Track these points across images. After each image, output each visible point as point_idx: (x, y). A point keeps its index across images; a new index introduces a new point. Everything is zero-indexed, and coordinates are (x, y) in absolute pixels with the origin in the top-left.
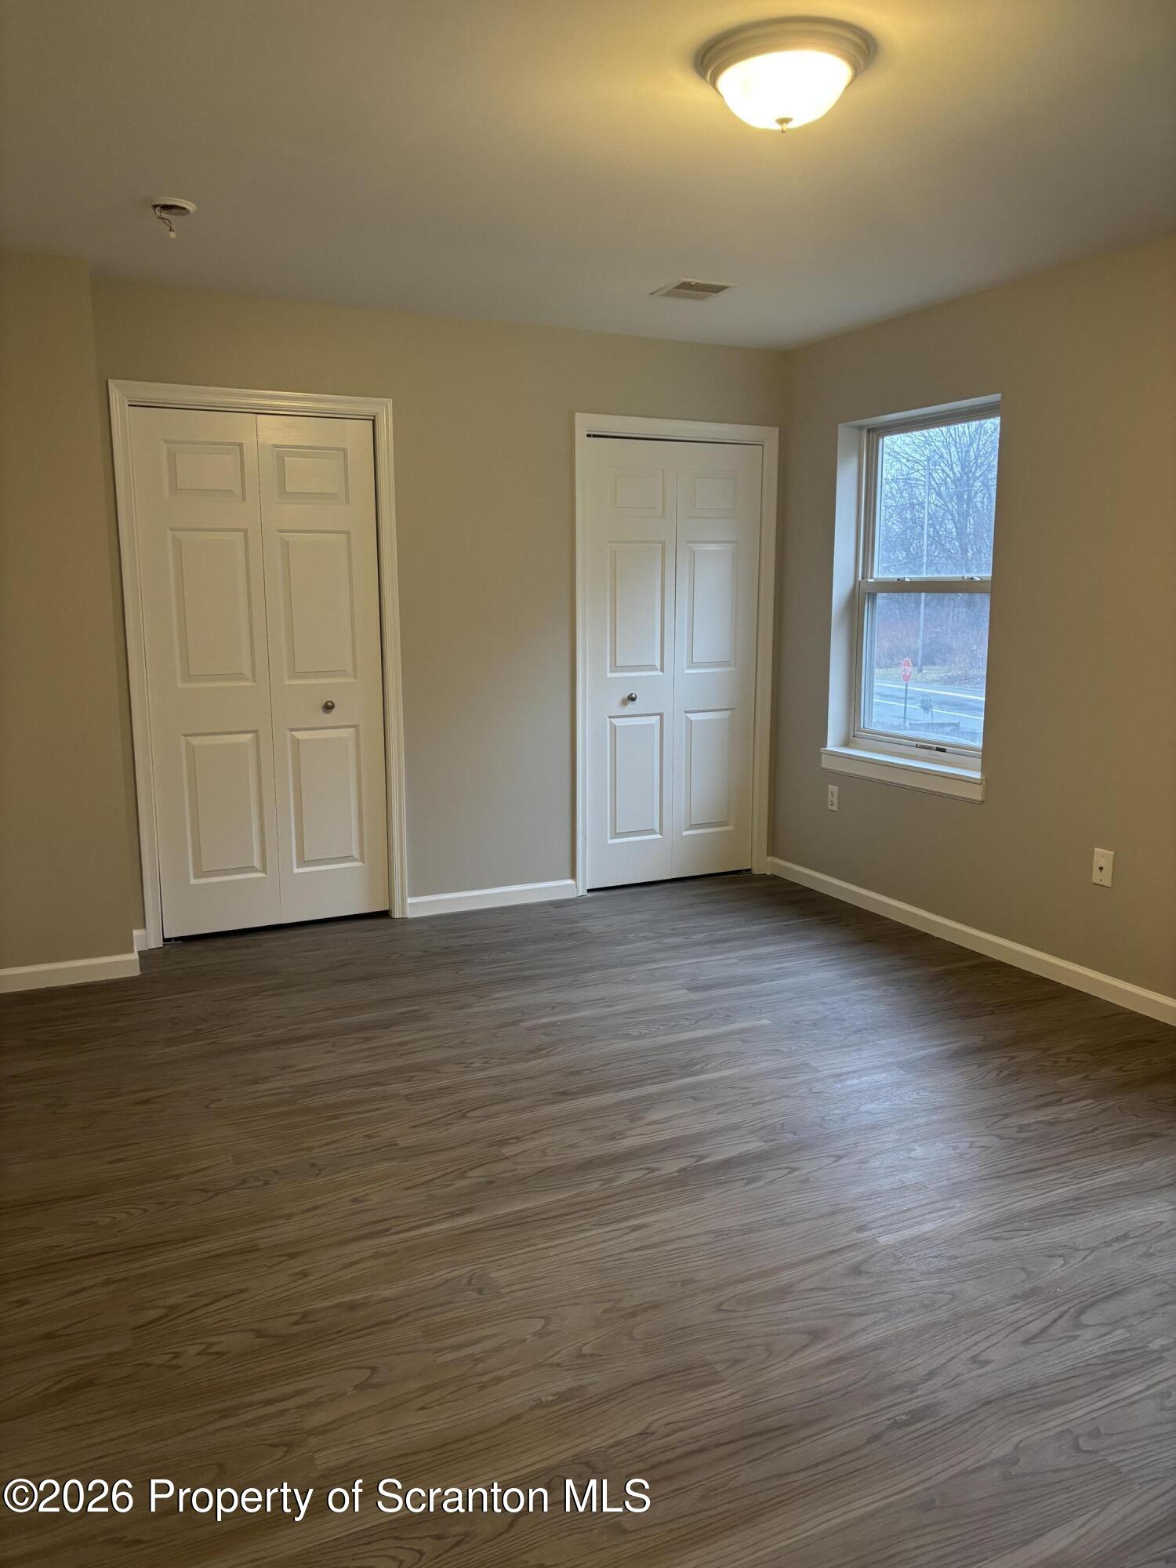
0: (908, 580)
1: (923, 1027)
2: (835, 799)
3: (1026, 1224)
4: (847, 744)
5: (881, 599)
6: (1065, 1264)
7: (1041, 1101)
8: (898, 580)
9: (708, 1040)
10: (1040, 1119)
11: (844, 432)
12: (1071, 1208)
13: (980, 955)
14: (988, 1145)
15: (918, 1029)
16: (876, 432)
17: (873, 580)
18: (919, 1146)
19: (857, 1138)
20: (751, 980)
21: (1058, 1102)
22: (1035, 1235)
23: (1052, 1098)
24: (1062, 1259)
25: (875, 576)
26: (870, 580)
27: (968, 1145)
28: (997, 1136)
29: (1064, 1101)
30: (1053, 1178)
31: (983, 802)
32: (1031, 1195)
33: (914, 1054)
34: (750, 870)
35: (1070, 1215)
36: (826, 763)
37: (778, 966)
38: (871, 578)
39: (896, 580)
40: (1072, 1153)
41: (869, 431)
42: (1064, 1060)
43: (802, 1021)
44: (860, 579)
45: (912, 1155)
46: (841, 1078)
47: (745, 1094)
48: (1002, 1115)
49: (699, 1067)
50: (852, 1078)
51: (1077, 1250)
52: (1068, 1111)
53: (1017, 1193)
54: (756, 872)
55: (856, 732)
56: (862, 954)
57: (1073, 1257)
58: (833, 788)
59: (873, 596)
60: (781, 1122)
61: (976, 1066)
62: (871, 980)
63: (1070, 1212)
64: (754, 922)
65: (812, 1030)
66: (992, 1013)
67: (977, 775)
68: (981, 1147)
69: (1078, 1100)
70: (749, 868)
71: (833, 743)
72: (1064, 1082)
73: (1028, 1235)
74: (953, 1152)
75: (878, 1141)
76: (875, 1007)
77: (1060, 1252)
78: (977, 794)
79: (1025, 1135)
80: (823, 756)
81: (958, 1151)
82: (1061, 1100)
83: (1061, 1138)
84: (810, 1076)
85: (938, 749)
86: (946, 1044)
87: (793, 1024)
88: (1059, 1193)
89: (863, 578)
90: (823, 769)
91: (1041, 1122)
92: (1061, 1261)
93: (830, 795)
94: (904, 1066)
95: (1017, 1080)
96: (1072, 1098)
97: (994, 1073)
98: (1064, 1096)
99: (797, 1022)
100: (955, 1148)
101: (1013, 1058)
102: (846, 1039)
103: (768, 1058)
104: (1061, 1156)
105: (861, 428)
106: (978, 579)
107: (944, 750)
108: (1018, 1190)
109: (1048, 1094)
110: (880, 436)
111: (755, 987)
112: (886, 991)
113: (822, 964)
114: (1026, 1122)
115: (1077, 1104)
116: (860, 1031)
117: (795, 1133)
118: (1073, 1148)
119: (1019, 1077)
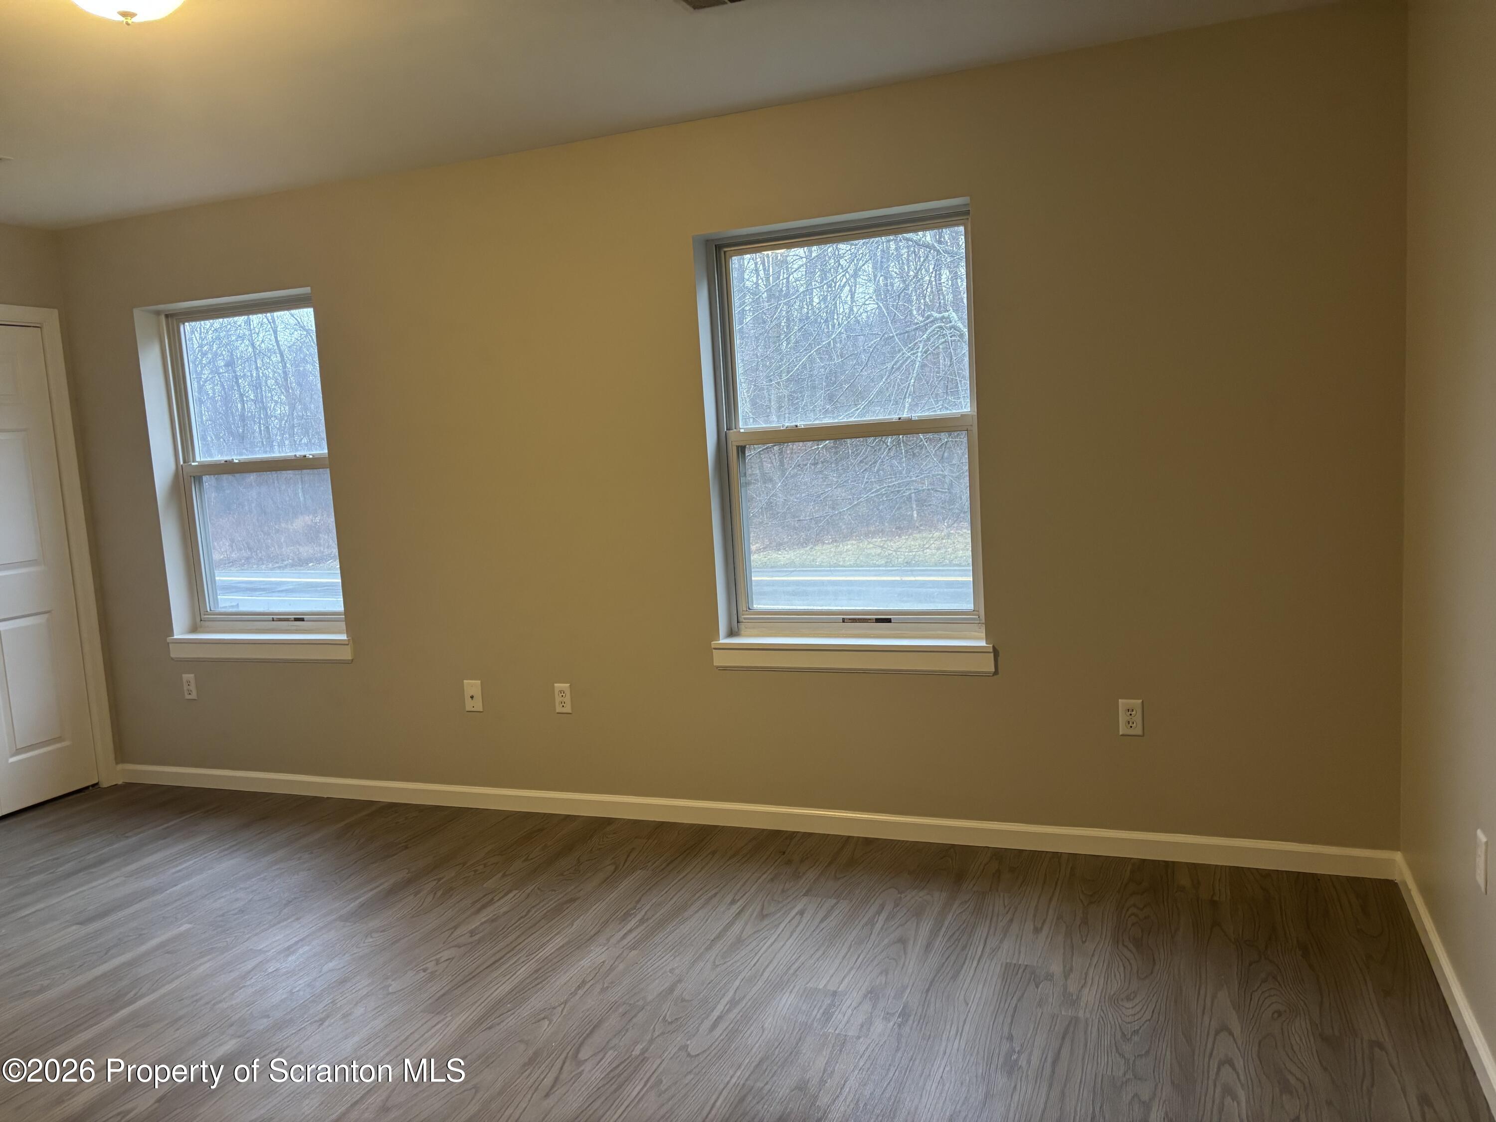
0: (237, 461)
1: (349, 880)
2: (193, 687)
3: (509, 1005)
4: (194, 629)
5: (208, 481)
6: (550, 1023)
7: (478, 905)
8: (226, 461)
9: (131, 964)
10: (484, 920)
11: (141, 317)
12: (536, 979)
13: (372, 803)
14: (451, 957)
15: (346, 882)
16: (176, 319)
17: (197, 464)
18: (393, 980)
19: (332, 996)
20: (153, 891)
21: (491, 902)
22: (519, 1011)
23: (486, 900)
24: (546, 1020)
25: (198, 459)
26: (193, 464)
27: (434, 963)
28: (455, 946)
29: (496, 899)
30: (513, 961)
31: (352, 660)
32: (501, 983)
33: (352, 905)
34: (97, 784)
35: (538, 984)
36: (175, 653)
37: (174, 870)
38: (193, 462)
39: (223, 462)
40: (519, 937)
41: (167, 316)
42: (481, 867)
43: (228, 912)
44: (182, 463)
45: (391, 990)
46: (292, 950)
47: (197, 1001)
48: (451, 929)
49: (132, 994)
50: (303, 946)
51: (554, 1008)
52: (502, 906)
53: (491, 985)
54: (105, 784)
55: (203, 616)
56: (261, 833)
57: (554, 1014)
58: (189, 677)
59: (198, 479)
60: (249, 1012)
61: (412, 897)
62: (280, 853)
63: (536, 982)
64: (126, 835)
65: (242, 917)
66: (406, 848)
67: (343, 637)
68: (447, 960)
69: (506, 895)
70: (96, 782)
71: (180, 632)
72: (490, 884)
73: (514, 1013)
74: (425, 973)
75: (354, 991)
76: (296, 876)
77: (543, 1016)
78: (346, 654)
79: (477, 937)
80: (171, 645)
81: (429, 971)
82: (492, 899)
83: (505, 929)
84: (260, 959)
85: (296, 620)
86: (375, 888)
87: (220, 919)
88: (523, 972)
89: (184, 462)
90: (172, 659)
91: (485, 922)
92: (546, 1022)
93: (185, 685)
94: (345, 919)
95: (451, 896)
96: (502, 894)
97: (431, 896)
98: (494, 895)
99: (223, 915)
100: (425, 970)
101: (439, 880)
102: (280, 913)
103: (206, 959)
104: (511, 943)
105: (158, 313)
106: (311, 457)
107: (302, 620)
108: (491, 982)
109: (481, 899)
110: (181, 322)
111: (158, 897)
112: (299, 859)
113: (222, 854)
114: (473, 927)
115: (506, 898)
116: (291, 902)
117: (268, 1016)
118: (518, 933)
119: (451, 892)
